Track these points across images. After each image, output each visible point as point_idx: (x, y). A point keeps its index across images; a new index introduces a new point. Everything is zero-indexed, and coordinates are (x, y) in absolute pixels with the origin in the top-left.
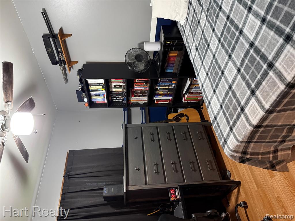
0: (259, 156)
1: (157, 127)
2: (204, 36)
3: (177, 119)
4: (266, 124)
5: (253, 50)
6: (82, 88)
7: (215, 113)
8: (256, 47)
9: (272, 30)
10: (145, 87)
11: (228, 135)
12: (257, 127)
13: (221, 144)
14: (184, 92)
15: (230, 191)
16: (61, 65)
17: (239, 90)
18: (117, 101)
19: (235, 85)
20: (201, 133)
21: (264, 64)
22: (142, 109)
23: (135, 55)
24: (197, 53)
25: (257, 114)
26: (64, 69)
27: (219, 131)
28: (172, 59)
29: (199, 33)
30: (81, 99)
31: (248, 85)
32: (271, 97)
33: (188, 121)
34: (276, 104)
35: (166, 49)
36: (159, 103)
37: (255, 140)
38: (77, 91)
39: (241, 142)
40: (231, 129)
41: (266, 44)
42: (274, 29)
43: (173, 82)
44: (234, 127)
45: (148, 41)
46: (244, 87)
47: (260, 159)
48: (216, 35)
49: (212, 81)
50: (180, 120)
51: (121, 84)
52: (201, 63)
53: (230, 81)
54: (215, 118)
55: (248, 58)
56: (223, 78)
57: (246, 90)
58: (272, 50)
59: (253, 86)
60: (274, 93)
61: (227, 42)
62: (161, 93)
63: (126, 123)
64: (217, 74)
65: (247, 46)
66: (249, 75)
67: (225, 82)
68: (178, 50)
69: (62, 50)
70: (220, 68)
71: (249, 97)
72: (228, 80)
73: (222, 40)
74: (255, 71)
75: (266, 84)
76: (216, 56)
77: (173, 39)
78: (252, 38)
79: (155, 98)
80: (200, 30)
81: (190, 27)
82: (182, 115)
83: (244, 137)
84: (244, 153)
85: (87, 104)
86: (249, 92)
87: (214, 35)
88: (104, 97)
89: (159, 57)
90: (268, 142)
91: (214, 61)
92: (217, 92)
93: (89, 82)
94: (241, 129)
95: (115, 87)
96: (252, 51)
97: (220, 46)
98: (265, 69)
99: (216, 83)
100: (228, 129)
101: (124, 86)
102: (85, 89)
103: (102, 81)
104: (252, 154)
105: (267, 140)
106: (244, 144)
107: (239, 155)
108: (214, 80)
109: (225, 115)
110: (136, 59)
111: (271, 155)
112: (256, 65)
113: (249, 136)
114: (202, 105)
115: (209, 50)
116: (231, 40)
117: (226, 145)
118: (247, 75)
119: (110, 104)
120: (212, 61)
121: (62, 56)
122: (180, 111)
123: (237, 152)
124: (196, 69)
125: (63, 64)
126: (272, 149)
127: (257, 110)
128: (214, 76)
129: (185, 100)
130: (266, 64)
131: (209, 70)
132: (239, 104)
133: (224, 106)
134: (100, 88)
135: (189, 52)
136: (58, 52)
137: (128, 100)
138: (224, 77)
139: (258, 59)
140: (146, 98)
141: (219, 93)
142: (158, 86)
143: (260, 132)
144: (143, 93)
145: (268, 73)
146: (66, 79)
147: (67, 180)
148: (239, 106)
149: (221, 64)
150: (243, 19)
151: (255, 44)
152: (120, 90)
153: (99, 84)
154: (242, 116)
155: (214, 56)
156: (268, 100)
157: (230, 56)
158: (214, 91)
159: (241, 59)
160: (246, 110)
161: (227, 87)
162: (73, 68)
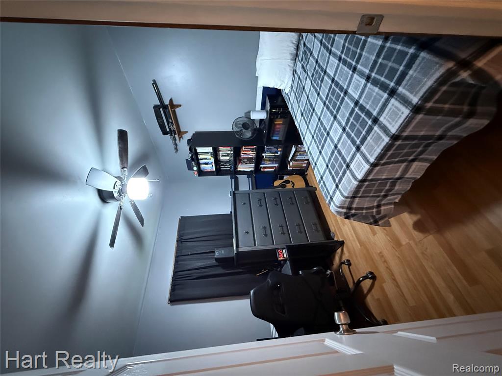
0: (363, 210)
1: (264, 193)
2: (309, 101)
3: (283, 186)
4: (370, 178)
5: (358, 108)
6: (192, 157)
7: (322, 173)
8: (362, 105)
9: (377, 86)
10: (252, 155)
11: (334, 192)
12: (363, 181)
13: (327, 202)
14: (289, 160)
15: (334, 251)
16: (171, 135)
17: (344, 148)
18: (225, 169)
19: (340, 143)
20: (306, 198)
21: (369, 120)
22: (248, 177)
23: (242, 123)
24: (302, 118)
25: (363, 169)
26: (175, 139)
27: (325, 189)
28: (278, 126)
29: (304, 99)
30: (190, 168)
31: (354, 142)
32: (375, 150)
33: (293, 187)
34: (380, 157)
35: (272, 117)
36: (266, 170)
37: (360, 195)
38: (187, 160)
39: (347, 197)
40: (337, 186)
41: (371, 101)
42: (378, 86)
43: (279, 149)
44: (340, 183)
45: (254, 110)
46: (349, 144)
47: (364, 214)
48: (321, 99)
49: (317, 143)
50: (285, 186)
51: (229, 152)
52: (307, 127)
53: (336, 141)
54: (322, 178)
55: (353, 116)
56: (328, 138)
57: (351, 147)
58: (377, 106)
59: (358, 142)
60: (378, 147)
61: (332, 104)
62: (267, 160)
63: (234, 190)
64: (322, 135)
65: (352, 105)
66: (354, 132)
67: (330, 142)
68: (283, 118)
69: (172, 120)
70: (325, 129)
71: (355, 153)
72: (333, 140)
73: (327, 102)
74: (360, 128)
75: (371, 139)
76: (321, 118)
77: (279, 107)
78: (356, 97)
79: (261, 166)
80: (305, 96)
81: (295, 95)
82: (288, 182)
83: (349, 192)
84: (350, 208)
85: (196, 173)
86: (354, 149)
87: (319, 99)
88: (212, 166)
89: (265, 125)
90: (372, 196)
91: (319, 123)
92: (323, 153)
93: (198, 151)
94: (346, 185)
95: (223, 156)
96: (357, 110)
97: (325, 108)
98: (370, 125)
99: (321, 144)
100: (334, 186)
101: (232, 154)
102: (195, 158)
103: (210, 149)
104: (356, 209)
105: (371, 195)
106: (349, 200)
107: (344, 210)
108: (320, 142)
109: (331, 173)
110: (243, 128)
111: (375, 210)
112: (361, 122)
113: (355, 191)
114: (306, 172)
115: (314, 114)
116: (336, 102)
117: (332, 202)
118: (353, 132)
119: (218, 172)
120: (318, 124)
121: (172, 126)
122: (285, 178)
123: (343, 208)
124: (302, 133)
125: (173, 134)
126: (375, 204)
127: (363, 164)
128: (320, 138)
129: (290, 167)
130: (371, 120)
131: (315, 132)
132: (345, 161)
133: (329, 165)
134: (209, 156)
135: (294, 118)
136: (168, 123)
137: (236, 168)
138: (330, 138)
139: (363, 116)
140: (253, 165)
141: (325, 154)
142: (264, 153)
143: (364, 187)
144: (250, 161)
145: (373, 128)
146: (176, 149)
147: (180, 245)
148: (345, 163)
149: (326, 126)
150: (348, 80)
151: (359, 103)
152: (228, 158)
153: (208, 153)
154: (348, 172)
155: (319, 119)
156: (373, 154)
157: (335, 117)
158: (320, 152)
159: (346, 118)
160: (351, 166)
161: (333, 147)
162: (182, 138)
